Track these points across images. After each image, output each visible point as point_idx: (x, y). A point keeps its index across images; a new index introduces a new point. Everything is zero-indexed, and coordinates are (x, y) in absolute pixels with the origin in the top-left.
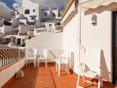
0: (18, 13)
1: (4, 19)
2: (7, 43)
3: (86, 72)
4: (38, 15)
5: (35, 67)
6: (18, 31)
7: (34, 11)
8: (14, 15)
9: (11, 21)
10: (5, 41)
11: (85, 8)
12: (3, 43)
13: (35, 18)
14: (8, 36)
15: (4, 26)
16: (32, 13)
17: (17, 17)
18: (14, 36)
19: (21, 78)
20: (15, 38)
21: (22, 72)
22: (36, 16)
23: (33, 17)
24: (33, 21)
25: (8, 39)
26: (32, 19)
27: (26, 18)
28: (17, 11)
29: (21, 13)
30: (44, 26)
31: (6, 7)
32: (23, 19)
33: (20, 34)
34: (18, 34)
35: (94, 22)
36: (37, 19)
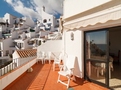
0: (39, 23)
1: (30, 28)
2: (32, 44)
3: (66, 71)
4: (52, 23)
5: (43, 63)
6: (39, 35)
7: (50, 20)
8: (37, 24)
9: (34, 28)
10: (31, 43)
11: (67, 29)
12: (30, 44)
13: (50, 25)
14: (33, 39)
15: (30, 32)
16: (48, 22)
17: (38, 25)
18: (37, 39)
19: (30, 72)
20: (37, 40)
21: (31, 68)
22: (51, 24)
23: (49, 25)
24: (49, 27)
25: (33, 41)
26: (49, 26)
27: (45, 26)
28: (39, 21)
29: (41, 22)
30: (57, 30)
31: (31, 19)
32: (42, 26)
33: (41, 38)
34: (39, 37)
35: (72, 38)
36: (52, 25)
